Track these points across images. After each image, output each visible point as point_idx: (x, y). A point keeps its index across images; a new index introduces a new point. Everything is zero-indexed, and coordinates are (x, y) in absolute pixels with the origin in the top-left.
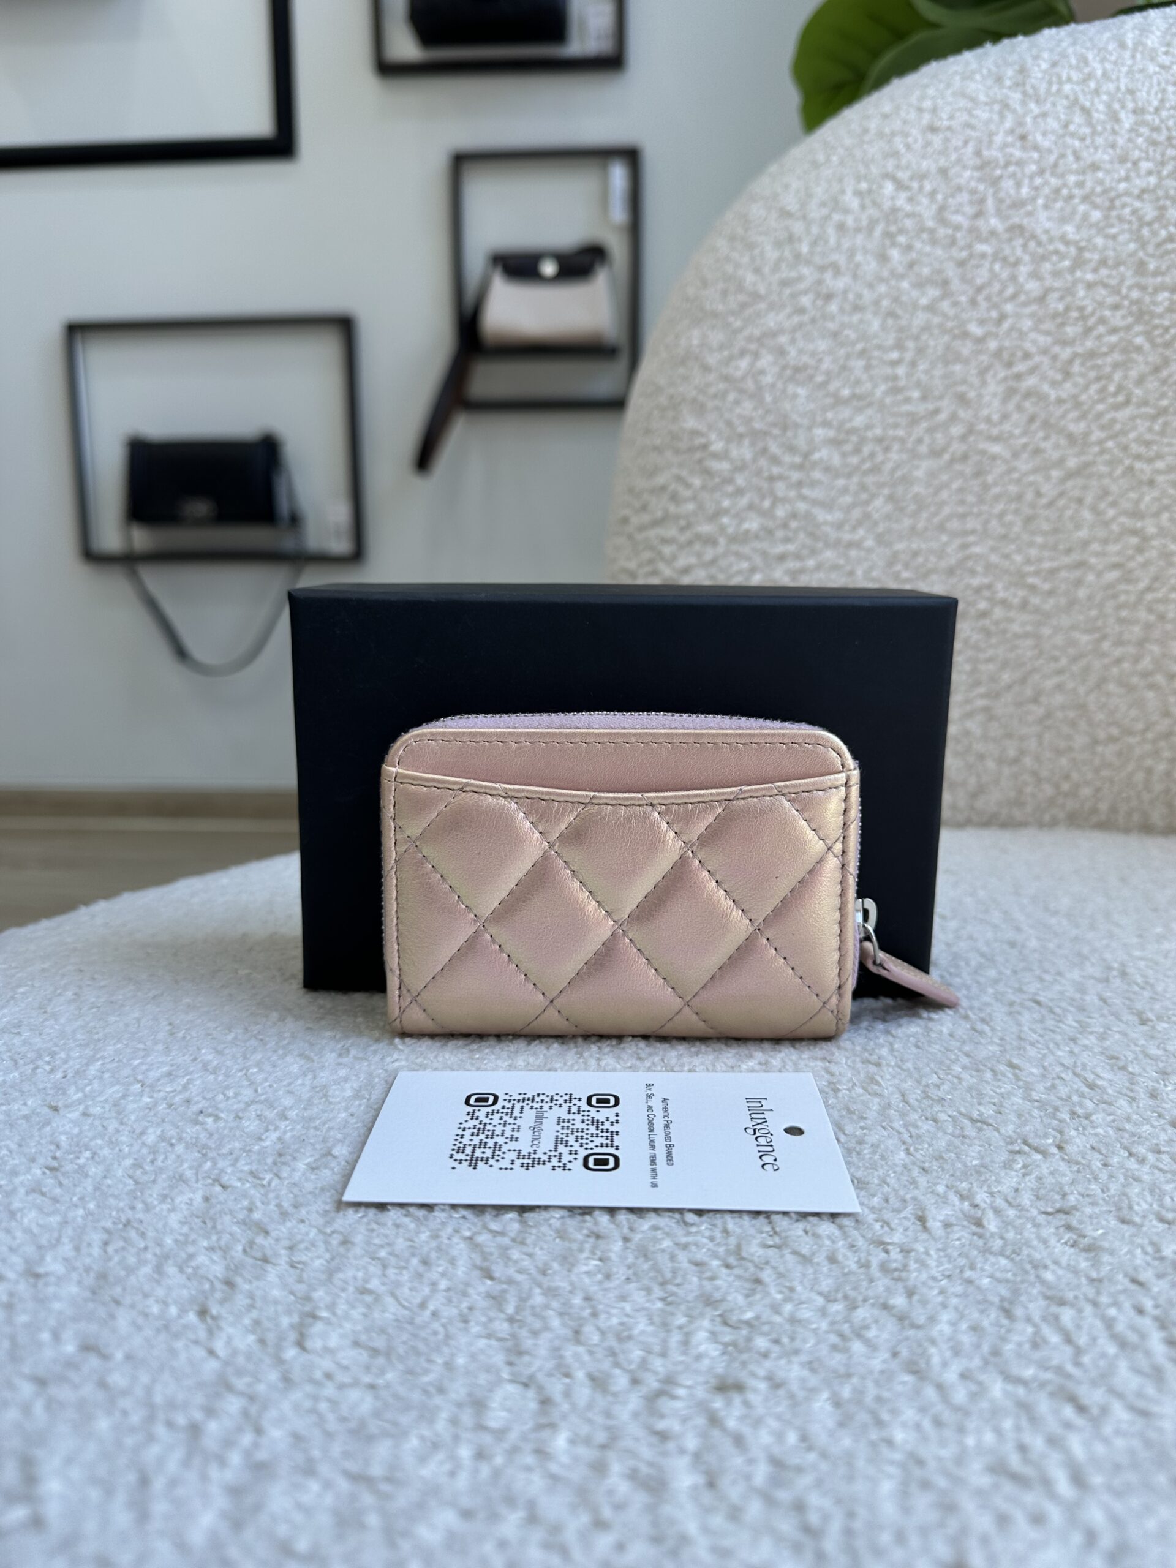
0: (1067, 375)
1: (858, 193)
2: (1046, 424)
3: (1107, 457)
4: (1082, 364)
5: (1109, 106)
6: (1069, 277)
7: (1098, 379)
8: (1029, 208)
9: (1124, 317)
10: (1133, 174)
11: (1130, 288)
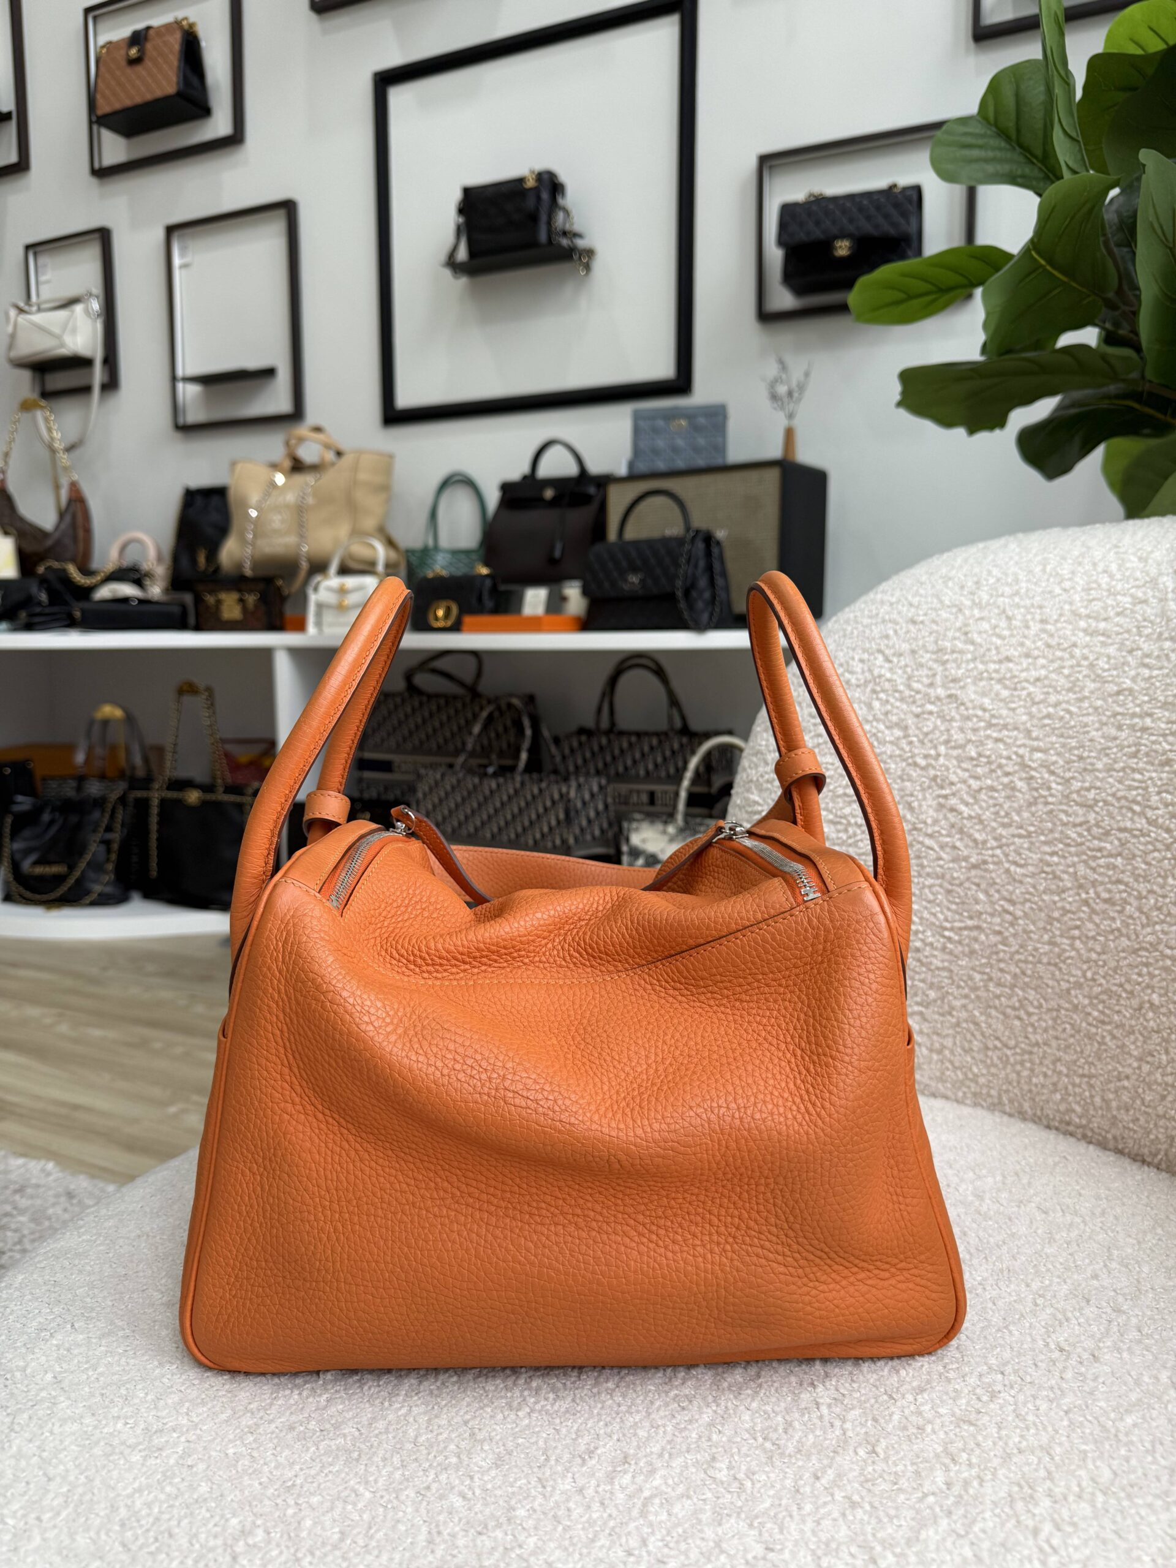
0: (977, 801)
1: (862, 661)
2: (961, 831)
3: (995, 859)
5: (1024, 616)
7: (995, 805)
8: (962, 684)
11: (1019, 746)
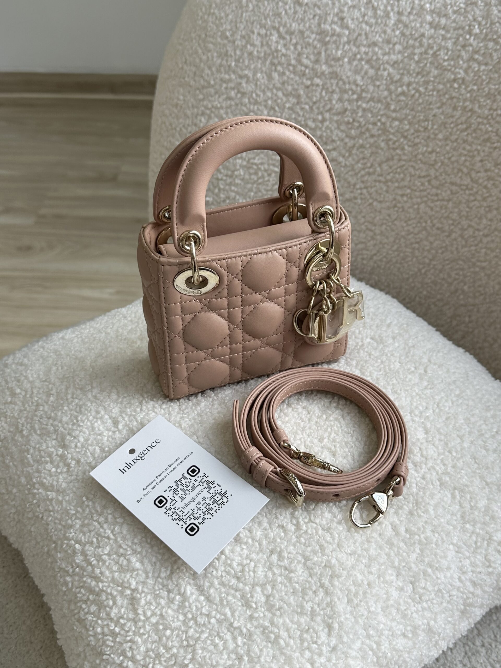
4: (358, 149)
6: (355, 103)
9: (378, 130)
10: (391, 51)
